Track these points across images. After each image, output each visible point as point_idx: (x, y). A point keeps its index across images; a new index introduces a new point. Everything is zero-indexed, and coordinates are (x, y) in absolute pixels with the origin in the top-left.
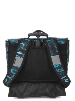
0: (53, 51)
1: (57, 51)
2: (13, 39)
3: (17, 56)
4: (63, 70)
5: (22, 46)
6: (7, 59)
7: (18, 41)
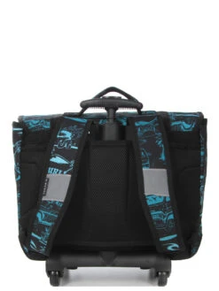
0: (150, 154)
1: (163, 157)
2: (35, 118)
3: (50, 170)
4: (171, 217)
5: (64, 139)
6: (17, 177)
7: (49, 123)
